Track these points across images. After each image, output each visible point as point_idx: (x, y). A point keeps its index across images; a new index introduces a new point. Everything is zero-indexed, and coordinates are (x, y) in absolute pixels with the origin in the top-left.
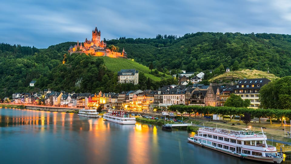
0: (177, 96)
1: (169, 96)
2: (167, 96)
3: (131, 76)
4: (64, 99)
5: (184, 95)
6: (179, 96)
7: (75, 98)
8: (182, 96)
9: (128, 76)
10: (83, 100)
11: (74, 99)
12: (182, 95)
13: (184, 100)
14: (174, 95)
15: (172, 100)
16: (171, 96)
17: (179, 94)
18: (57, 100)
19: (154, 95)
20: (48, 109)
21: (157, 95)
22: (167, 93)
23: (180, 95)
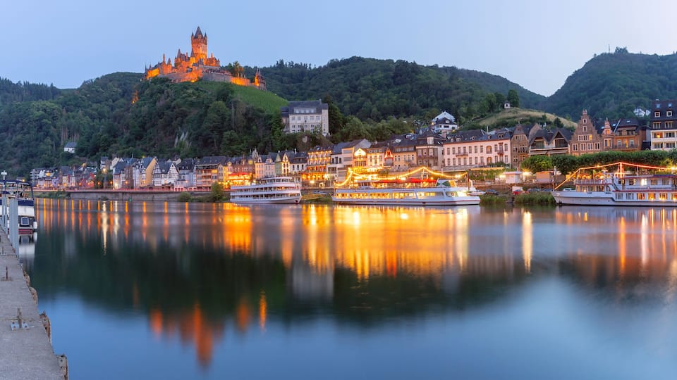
0: (485, 144)
1: (462, 146)
2: (456, 146)
3: (315, 116)
4: (162, 173)
5: (508, 142)
6: (492, 144)
7: (189, 169)
8: (501, 144)
9: (309, 116)
10: (214, 171)
11: (186, 172)
12: (500, 142)
13: (508, 153)
14: (478, 144)
15: (473, 155)
16: (467, 145)
17: (492, 138)
18: (144, 175)
19: (417, 148)
20: (128, 195)
21: (426, 147)
22: (455, 140)
23: (497, 143)
